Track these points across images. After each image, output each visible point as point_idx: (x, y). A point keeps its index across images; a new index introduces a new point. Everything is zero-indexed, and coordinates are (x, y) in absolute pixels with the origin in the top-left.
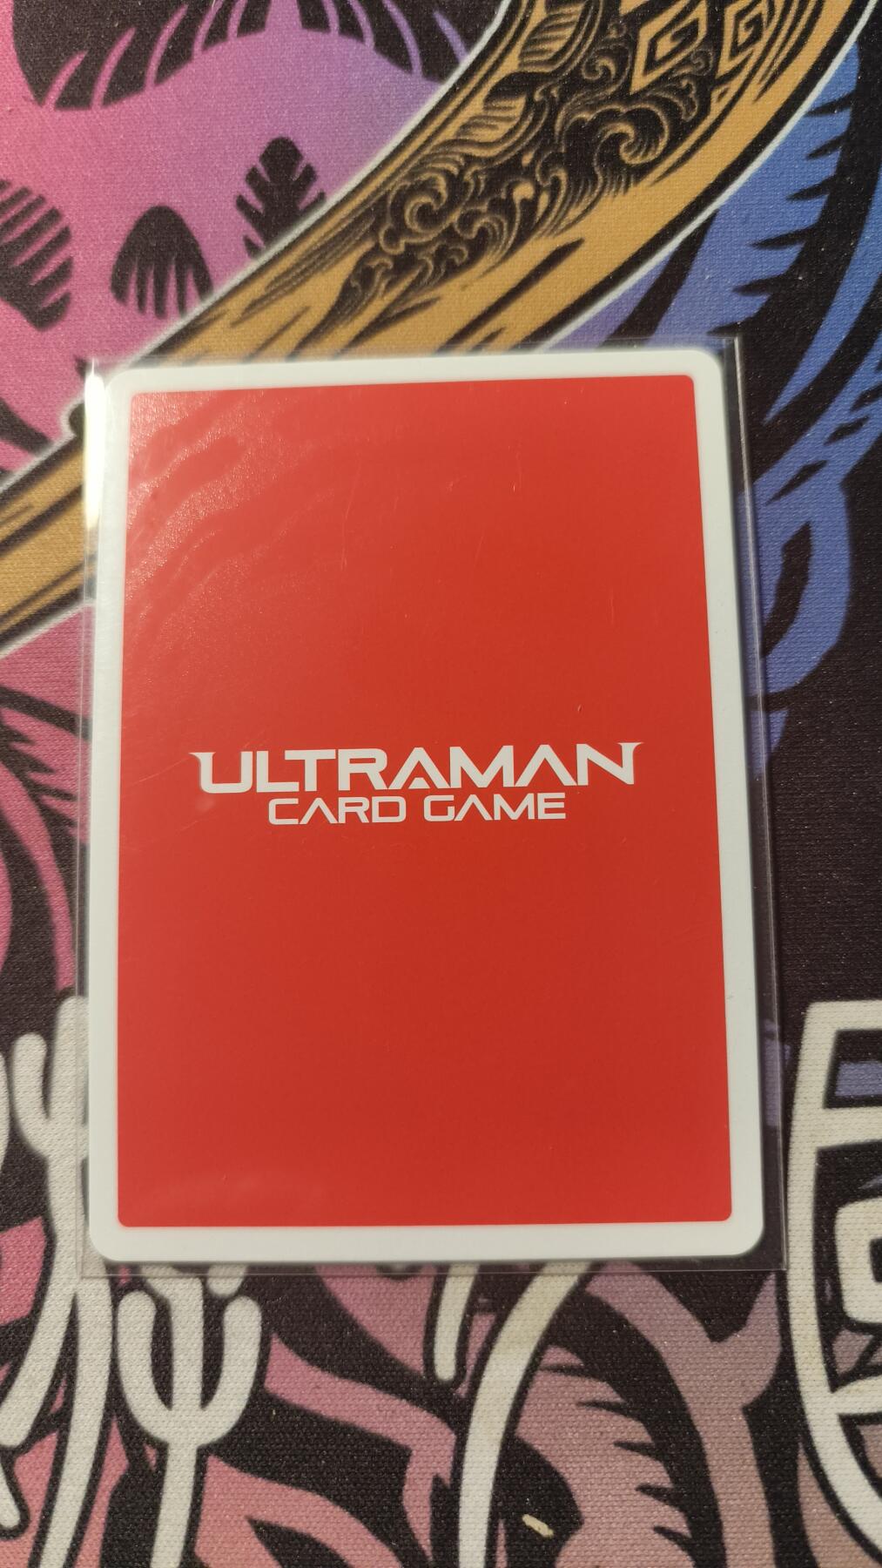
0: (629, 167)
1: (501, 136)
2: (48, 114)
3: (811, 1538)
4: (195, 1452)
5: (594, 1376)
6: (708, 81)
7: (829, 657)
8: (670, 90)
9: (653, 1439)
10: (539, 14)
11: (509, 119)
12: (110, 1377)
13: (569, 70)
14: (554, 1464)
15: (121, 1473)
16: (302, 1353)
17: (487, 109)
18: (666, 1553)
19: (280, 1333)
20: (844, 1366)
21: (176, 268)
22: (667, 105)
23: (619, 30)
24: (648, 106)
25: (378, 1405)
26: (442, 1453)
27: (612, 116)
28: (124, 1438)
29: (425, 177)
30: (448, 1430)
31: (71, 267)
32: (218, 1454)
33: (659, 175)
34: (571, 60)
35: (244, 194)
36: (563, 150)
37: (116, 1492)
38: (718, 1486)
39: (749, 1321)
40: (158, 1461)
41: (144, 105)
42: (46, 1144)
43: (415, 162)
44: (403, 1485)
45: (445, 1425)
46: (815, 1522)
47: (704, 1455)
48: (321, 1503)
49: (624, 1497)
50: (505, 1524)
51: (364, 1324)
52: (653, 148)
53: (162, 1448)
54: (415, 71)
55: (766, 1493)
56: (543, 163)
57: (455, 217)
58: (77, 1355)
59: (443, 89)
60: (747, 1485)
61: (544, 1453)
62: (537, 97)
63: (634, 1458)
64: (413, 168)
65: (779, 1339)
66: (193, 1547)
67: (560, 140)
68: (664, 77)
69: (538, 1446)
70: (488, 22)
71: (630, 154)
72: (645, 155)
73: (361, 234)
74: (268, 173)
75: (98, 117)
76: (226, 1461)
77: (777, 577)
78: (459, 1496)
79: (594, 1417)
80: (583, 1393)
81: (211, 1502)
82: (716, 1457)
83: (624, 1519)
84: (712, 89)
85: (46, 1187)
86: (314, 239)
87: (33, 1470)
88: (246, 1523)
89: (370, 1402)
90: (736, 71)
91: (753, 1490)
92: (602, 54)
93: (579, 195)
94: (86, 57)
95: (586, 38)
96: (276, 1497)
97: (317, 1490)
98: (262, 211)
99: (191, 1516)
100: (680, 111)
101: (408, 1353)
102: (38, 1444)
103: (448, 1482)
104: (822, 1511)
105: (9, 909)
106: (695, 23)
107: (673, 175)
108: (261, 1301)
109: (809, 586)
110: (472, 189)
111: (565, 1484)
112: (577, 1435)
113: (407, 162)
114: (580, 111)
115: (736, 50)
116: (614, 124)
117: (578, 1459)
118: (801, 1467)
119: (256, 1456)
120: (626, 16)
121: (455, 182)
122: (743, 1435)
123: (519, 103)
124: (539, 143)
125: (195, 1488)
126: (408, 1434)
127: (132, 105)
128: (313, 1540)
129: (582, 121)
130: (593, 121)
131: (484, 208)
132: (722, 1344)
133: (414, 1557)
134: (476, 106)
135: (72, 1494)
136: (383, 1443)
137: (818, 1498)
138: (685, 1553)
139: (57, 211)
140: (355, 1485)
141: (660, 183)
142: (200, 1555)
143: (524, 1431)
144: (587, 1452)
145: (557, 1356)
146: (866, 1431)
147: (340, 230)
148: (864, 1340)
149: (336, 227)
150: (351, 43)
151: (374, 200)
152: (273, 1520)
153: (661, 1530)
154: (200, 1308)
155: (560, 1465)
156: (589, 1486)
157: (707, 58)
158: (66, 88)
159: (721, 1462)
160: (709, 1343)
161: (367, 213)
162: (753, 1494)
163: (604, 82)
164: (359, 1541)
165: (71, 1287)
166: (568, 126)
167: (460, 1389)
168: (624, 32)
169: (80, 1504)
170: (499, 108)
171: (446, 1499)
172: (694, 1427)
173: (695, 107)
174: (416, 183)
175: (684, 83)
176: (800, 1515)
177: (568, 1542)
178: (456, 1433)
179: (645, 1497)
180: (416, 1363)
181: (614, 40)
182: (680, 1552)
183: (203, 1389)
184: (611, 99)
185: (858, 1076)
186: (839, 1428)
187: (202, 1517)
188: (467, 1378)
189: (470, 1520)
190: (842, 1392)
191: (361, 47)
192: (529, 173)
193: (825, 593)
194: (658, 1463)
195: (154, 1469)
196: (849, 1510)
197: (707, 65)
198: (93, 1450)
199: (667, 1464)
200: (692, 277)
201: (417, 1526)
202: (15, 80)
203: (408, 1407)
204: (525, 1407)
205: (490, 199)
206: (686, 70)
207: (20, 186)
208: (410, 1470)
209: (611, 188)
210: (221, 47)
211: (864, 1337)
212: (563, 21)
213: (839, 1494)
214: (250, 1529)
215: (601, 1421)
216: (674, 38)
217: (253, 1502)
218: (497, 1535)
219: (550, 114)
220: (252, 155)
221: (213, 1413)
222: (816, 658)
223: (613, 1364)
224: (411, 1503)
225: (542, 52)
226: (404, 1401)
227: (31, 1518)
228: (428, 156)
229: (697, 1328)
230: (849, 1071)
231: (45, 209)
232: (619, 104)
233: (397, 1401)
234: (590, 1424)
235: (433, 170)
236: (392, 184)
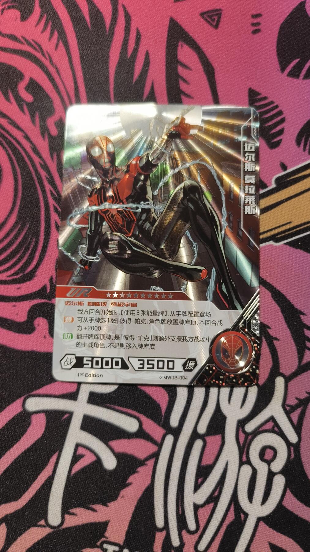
2: (284, 77)
4: (256, 519)
12: (234, 489)
15: (232, 520)
16: (295, 496)
19: (290, 489)
28: (234, 509)
31: (284, 131)
32: (263, 521)
37: (228, 525)
40: (244, 519)
42: (226, 412)
48: (292, 542)
53: (246, 515)
58: (225, 480)
66: (249, 547)
75: (300, 82)
76: (265, 523)
81: (258, 535)
85: (225, 426)
87: (204, 513)
88: (267, 543)
94: (299, 61)
96: (278, 537)
97: (292, 538)
99: (251, 538)
102: (207, 505)
108: (286, 477)
125: (254, 530)
135: (215, 523)
139: (281, 111)
142: (251, 550)
152: (276, 544)
154: (267, 474)
158: (291, 70)
165: (227, 458)
169: (216, 527)
183: (262, 499)
187: (254, 539)
195: (242, 521)
198: (224, 511)
202: (275, 62)
207: (271, 100)
214: (268, 545)
217: (271, 538)
221: (264, 508)
227: (200, 529)
231: (278, 110)
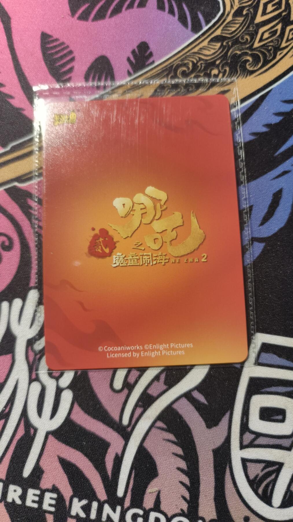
0: (248, 70)
1: (211, 54)
2: (75, 21)
3: (226, 494)
4: (45, 433)
5: (170, 432)
6: (277, 49)
7: (281, 230)
8: (265, 49)
9: (184, 454)
10: (230, 18)
11: (214, 49)
12: (24, 405)
13: (236, 37)
14: (153, 456)
15: (22, 435)
16: (83, 409)
17: (208, 44)
18: (181, 490)
19: (77, 402)
20: (245, 443)
21: (105, 76)
22: (263, 54)
23: (253, 27)
24: (257, 53)
25: (103, 429)
26: (120, 446)
27: (246, 54)
28: (25, 424)
29: (186, 62)
30: (123, 440)
31: (73, 69)
32: (52, 434)
33: (257, 74)
34: (237, 34)
35: (130, 57)
36: (229, 61)
37: (19, 441)
38: (201, 472)
39: (219, 424)
40: (34, 433)
41: (104, 24)
42: (17, 332)
43: (184, 57)
44: (106, 454)
45: (122, 438)
46: (228, 489)
47: (198, 461)
48: (81, 455)
49: (172, 470)
50: (135, 471)
51: (103, 404)
52: (257, 66)
53: (36, 430)
54: (189, 29)
55: (215, 477)
56: (223, 64)
57: (193, 76)
58: (15, 397)
59: (196, 36)
60: (210, 473)
61: (150, 452)
62: (224, 44)
63: (177, 458)
64: (183, 58)
65: (227, 431)
66: (39, 462)
67: (229, 58)
68: (264, 45)
69: (149, 450)
70: (214, 18)
71: (249, 66)
72: (254, 68)
73: (163, 75)
74: (139, 52)
75: (90, 24)
76: (54, 437)
77: (270, 203)
78: (122, 460)
79: (168, 444)
80: (166, 436)
81: (47, 449)
82: (202, 463)
83: (171, 477)
84: (278, 51)
85: (15, 345)
86: (149, 74)
88: (57, 457)
89: (101, 427)
90: (287, 47)
91: (211, 475)
92: (247, 34)
93: (231, 76)
94: (89, 6)
95: (242, 28)
96: (67, 450)
97: (80, 451)
98: (134, 63)
99: (40, 452)
100: (267, 56)
101: (115, 415)
103: (120, 455)
104: (231, 486)
105: (19, 260)
106: (277, 30)
107: (261, 75)
108: (74, 392)
109: (279, 207)
110: (199, 68)
111: (155, 462)
112: (161, 448)
113: (181, 56)
114: (237, 50)
115: (288, 40)
116: (246, 56)
117: (160, 456)
118: (227, 471)
119: (64, 437)
120: (256, 24)
121: (195, 65)
122: (211, 458)
123: (219, 45)
124: (222, 58)
125: (43, 443)
126: (111, 439)
127: (101, 23)
128: (76, 466)
129: (237, 54)
130: (240, 54)
131: (202, 74)
132: (209, 429)
133: (105, 476)
134: (205, 43)
135: (5, 439)
136: (103, 440)
137: (231, 482)
138: (187, 491)
139: (72, 51)
140: (92, 451)
141: (257, 77)
142: (40, 465)
143: (145, 445)
144: (163, 454)
145: (160, 424)
146: (248, 464)
147: (157, 73)
148: (253, 436)
149: (156, 72)
150: (171, 16)
151: (169, 66)
152: (65, 458)
153: (181, 483)
154: (55, 390)
155: (155, 456)
156: (162, 465)
157: (278, 41)
158: (81, 14)
159: (203, 465)
160: (206, 428)
161: (166, 70)
162: (211, 476)
163: (245, 43)
164: (90, 469)
165: (18, 376)
166: (232, 54)
167: (129, 428)
168: (255, 29)
169: (7, 443)
170: (212, 45)
171: (118, 461)
172: (197, 452)
173: (271, 56)
174: (183, 63)
175: (270, 48)
176: (224, 486)
177: (153, 481)
178: (125, 441)
179: (178, 471)
180: (117, 418)
181: (251, 31)
182: (186, 490)
183: (52, 414)
184: (247, 48)
185: (267, 357)
186: (240, 462)
187: (44, 453)
188: (131, 426)
189: (124, 468)
190: (243, 451)
191: (174, 18)
192: (218, 66)
193: (283, 210)
194: (184, 462)
195: (32, 436)
196: (239, 488)
197: (278, 43)
198: (15, 427)
199: (187, 462)
200: (261, 107)
201: (108, 467)
202: (66, 8)
203: (112, 431)
204: (147, 437)
205: (204, 72)
206: (271, 44)
207: (62, 41)
208: (109, 450)
209: (242, 76)
210: (131, 10)
211: (253, 435)
212: (237, 22)
213: (237, 482)
214: (58, 459)
215: (169, 446)
216: (270, 33)
217: (60, 451)
218: (132, 474)
219: (227, 50)
220: (134, 45)
221: (53, 422)
222: (277, 229)
223: (176, 429)
224: (108, 460)
225: (229, 30)
226: (111, 429)
228: (188, 56)
229: (203, 423)
230: (264, 355)
231: (68, 50)
232: (249, 51)
233: (109, 429)
234: (166, 446)
235: (189, 60)
236: (175, 62)
